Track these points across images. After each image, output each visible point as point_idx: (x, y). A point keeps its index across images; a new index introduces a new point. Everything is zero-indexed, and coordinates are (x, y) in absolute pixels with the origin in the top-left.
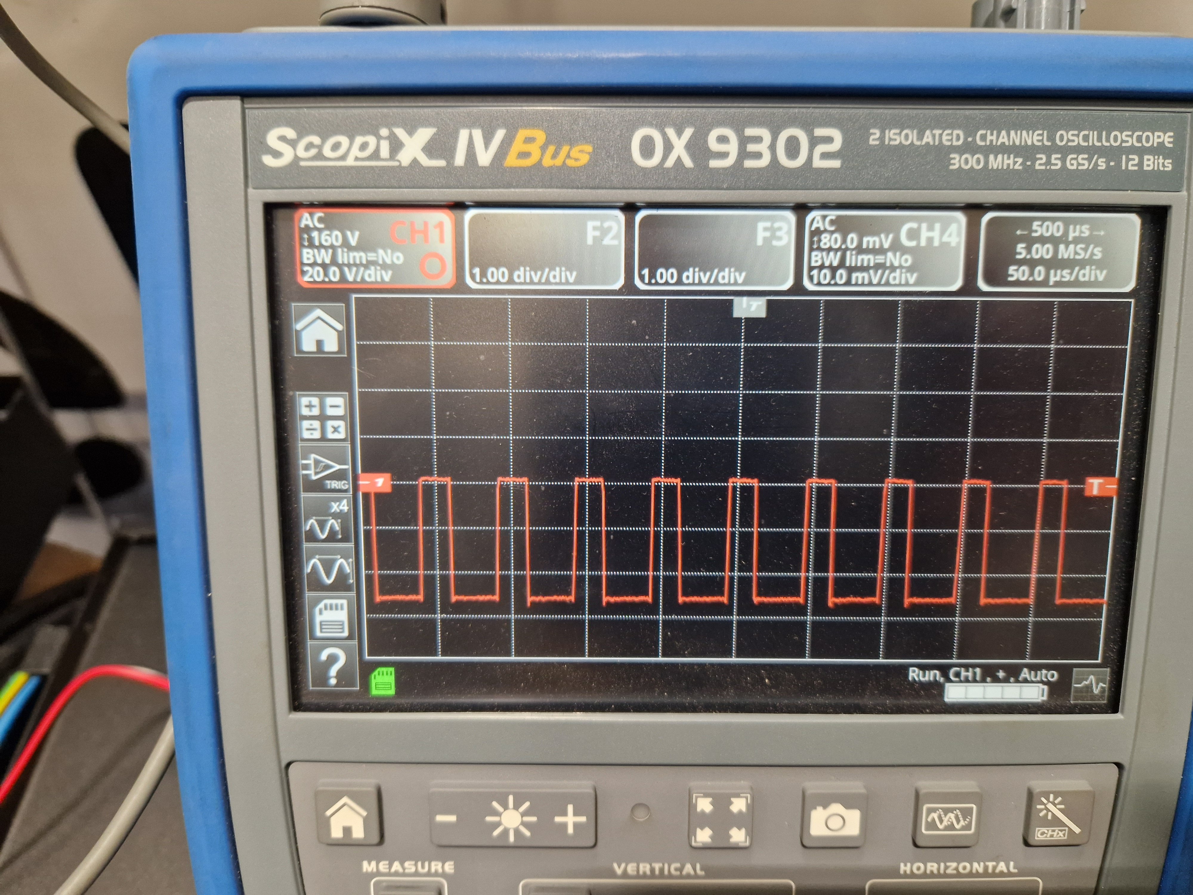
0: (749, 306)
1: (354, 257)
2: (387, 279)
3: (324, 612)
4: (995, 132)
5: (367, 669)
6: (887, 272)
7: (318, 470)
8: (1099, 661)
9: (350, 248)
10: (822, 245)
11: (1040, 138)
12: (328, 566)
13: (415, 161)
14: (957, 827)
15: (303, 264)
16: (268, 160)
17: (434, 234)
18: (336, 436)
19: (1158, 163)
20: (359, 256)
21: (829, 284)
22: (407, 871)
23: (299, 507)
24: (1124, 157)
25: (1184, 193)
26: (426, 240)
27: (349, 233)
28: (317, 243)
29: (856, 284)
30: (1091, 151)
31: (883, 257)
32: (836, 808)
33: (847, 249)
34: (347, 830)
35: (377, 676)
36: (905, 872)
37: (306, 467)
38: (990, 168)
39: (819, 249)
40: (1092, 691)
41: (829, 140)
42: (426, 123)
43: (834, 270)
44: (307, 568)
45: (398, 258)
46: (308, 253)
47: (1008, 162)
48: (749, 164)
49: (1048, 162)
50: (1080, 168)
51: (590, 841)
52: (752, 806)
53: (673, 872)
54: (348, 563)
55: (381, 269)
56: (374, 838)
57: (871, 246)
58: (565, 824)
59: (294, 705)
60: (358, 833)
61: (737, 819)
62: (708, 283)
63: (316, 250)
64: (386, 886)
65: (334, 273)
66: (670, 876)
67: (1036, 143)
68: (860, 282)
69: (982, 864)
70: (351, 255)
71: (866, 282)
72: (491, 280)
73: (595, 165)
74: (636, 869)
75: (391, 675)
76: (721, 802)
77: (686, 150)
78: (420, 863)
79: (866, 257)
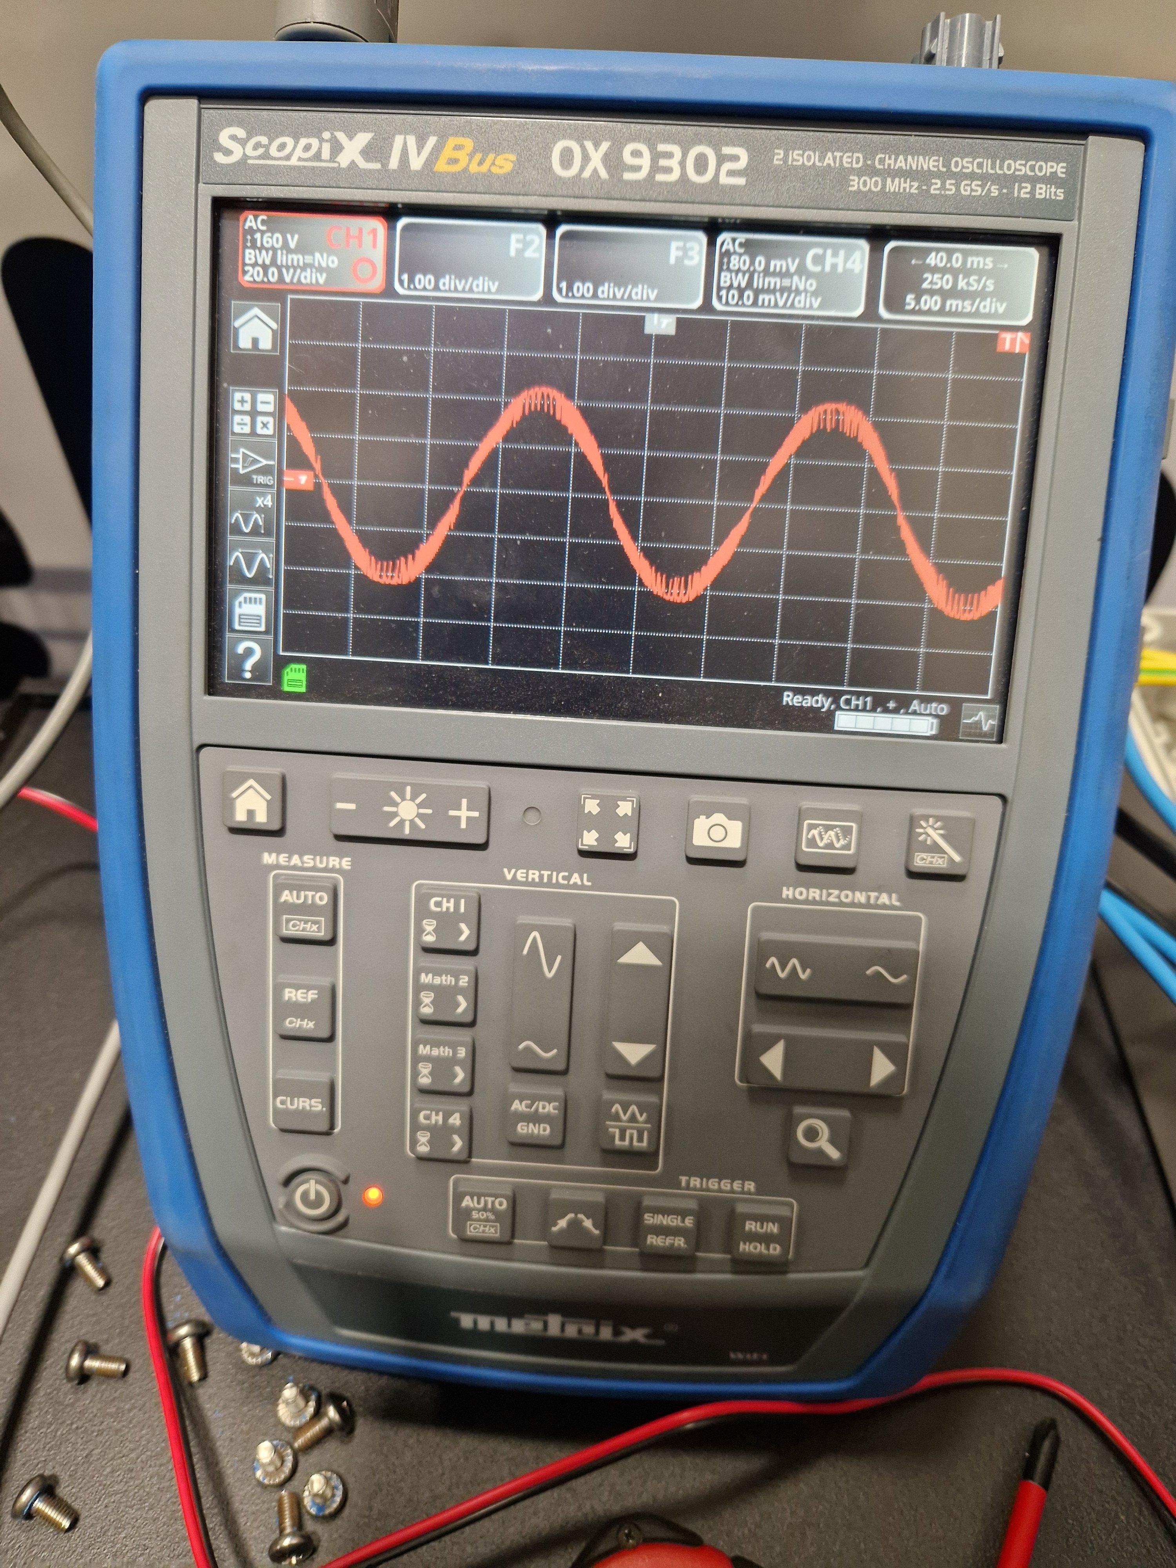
0: (660, 323)
1: (292, 259)
2: (321, 281)
3: (243, 605)
4: (893, 157)
5: (281, 663)
6: (793, 295)
7: (246, 465)
8: (988, 697)
9: (289, 251)
10: (731, 267)
11: (936, 164)
12: (250, 559)
14: (838, 845)
15: (244, 264)
16: (219, 157)
17: (367, 239)
18: (265, 432)
19: (1050, 193)
20: (297, 258)
21: (737, 305)
22: (306, 865)
23: (226, 497)
24: (1017, 185)
25: (1076, 222)
26: (360, 246)
27: (289, 236)
28: (259, 244)
29: (763, 306)
30: (984, 178)
31: (789, 281)
33: (755, 270)
34: (251, 813)
35: (289, 673)
36: (788, 896)
37: (236, 460)
38: (887, 190)
39: (728, 269)
40: (981, 728)
41: (735, 158)
42: (365, 129)
43: (741, 291)
44: (230, 560)
45: (333, 262)
47: (905, 185)
48: (660, 177)
49: (943, 187)
50: (973, 194)
51: (481, 840)
52: (638, 810)
53: (561, 881)
54: (269, 558)
55: (317, 271)
56: (276, 826)
57: (778, 269)
58: (458, 818)
59: (209, 690)
60: (261, 818)
61: (621, 824)
62: (622, 299)
63: (257, 251)
64: (285, 879)
65: (273, 274)
66: (558, 885)
67: (932, 169)
68: (766, 303)
69: (864, 893)
70: (290, 257)
71: (772, 303)
72: (418, 286)
73: (518, 173)
74: (525, 875)
75: (303, 672)
76: (608, 804)
77: (603, 163)
78: (318, 858)
79: (772, 280)
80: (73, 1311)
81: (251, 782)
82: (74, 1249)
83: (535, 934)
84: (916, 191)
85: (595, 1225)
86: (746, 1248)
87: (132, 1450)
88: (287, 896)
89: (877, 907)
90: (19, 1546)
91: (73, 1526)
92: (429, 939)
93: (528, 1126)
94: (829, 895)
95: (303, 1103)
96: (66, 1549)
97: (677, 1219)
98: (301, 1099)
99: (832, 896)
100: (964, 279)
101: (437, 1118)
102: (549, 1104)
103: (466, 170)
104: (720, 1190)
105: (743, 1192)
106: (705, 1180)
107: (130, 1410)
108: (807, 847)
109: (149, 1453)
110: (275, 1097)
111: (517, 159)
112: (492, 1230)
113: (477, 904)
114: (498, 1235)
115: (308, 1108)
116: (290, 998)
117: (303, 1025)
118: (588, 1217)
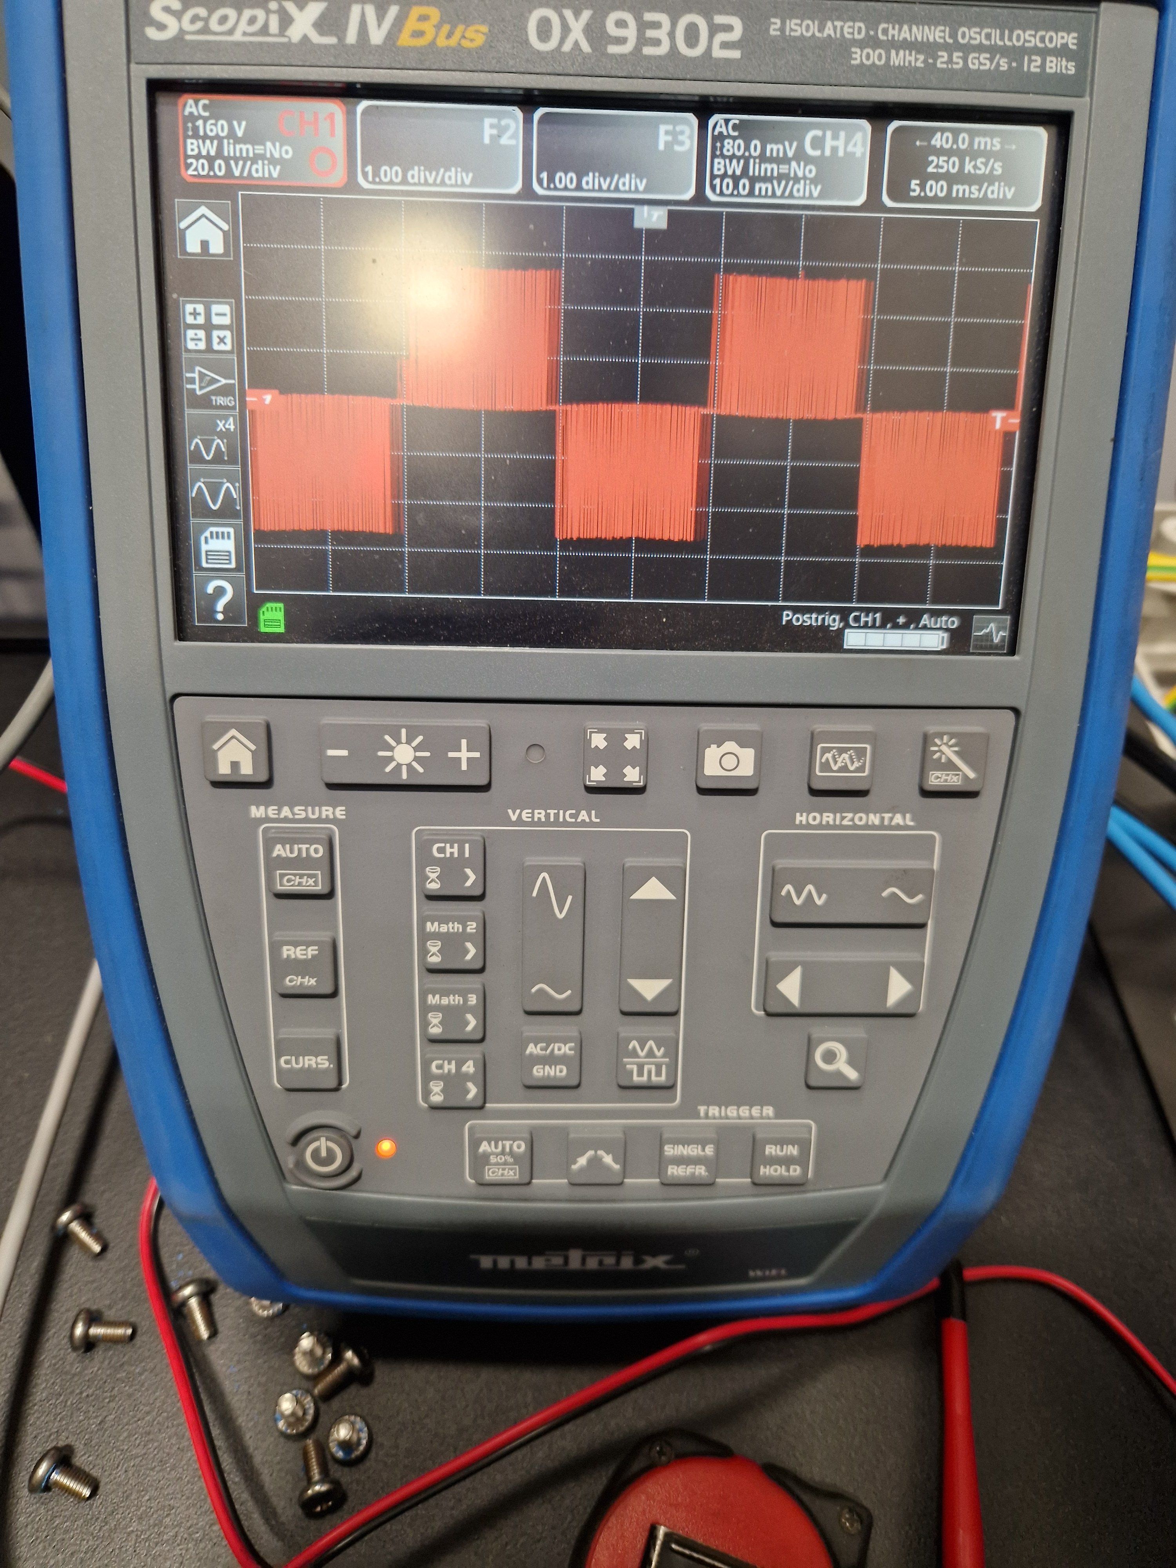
0: (650, 216)
1: (241, 150)
2: (275, 175)
3: (210, 540)
4: (897, 27)
5: (256, 603)
6: (791, 183)
7: (203, 385)
8: (999, 608)
9: (237, 140)
10: (725, 152)
11: (942, 34)
12: (214, 490)
13: (305, 38)
14: (852, 768)
15: (187, 157)
16: (152, 33)
17: (324, 126)
18: (222, 347)
19: (1061, 66)
20: (246, 149)
21: (732, 195)
22: (296, 817)
23: (184, 422)
24: (1026, 58)
25: (1088, 99)
26: (316, 133)
27: (235, 123)
28: (201, 133)
29: (760, 196)
30: (993, 50)
31: (787, 167)
32: (730, 746)
33: (750, 156)
34: (235, 765)
35: (266, 613)
36: (801, 822)
37: (192, 381)
38: (892, 63)
39: (723, 156)
40: (993, 640)
41: (729, 28)
43: (736, 179)
44: (192, 492)
45: (287, 152)
46: (192, 144)
47: (910, 58)
48: (648, 51)
49: (950, 61)
50: (982, 68)
51: (483, 781)
52: (646, 743)
53: (568, 819)
54: (235, 488)
55: (269, 163)
56: (263, 777)
57: (775, 155)
58: (459, 759)
59: (179, 635)
60: (247, 770)
61: (631, 757)
62: (608, 190)
63: (200, 141)
64: (275, 833)
65: (220, 167)
66: (565, 824)
67: (938, 39)
68: (763, 193)
69: (878, 815)
70: (238, 147)
71: (770, 193)
72: (384, 179)
73: (491, 47)
74: (530, 815)
75: (281, 611)
76: (616, 738)
77: (584, 34)
78: (310, 808)
79: (769, 167)
80: (70, 1279)
81: (233, 732)
82: (65, 1217)
83: (544, 875)
84: (922, 65)
85: (615, 1161)
86: (767, 1172)
87: (148, 1413)
88: (279, 850)
89: (890, 828)
90: (40, 1519)
91: (94, 1493)
92: (433, 886)
93: (544, 1069)
94: (843, 818)
95: (309, 1061)
96: (89, 1517)
97: (697, 1148)
98: (307, 1058)
99: (846, 819)
100: (970, 162)
101: (450, 1066)
102: (565, 1045)
103: (433, 43)
104: (739, 1117)
105: (762, 1118)
106: (723, 1108)
107: (140, 1374)
108: (821, 771)
109: (165, 1414)
110: (278, 1058)
111: (490, 31)
112: (511, 1173)
113: (482, 847)
114: (517, 1177)
115: (314, 1066)
116: (288, 956)
117: (304, 982)
118: (608, 1153)
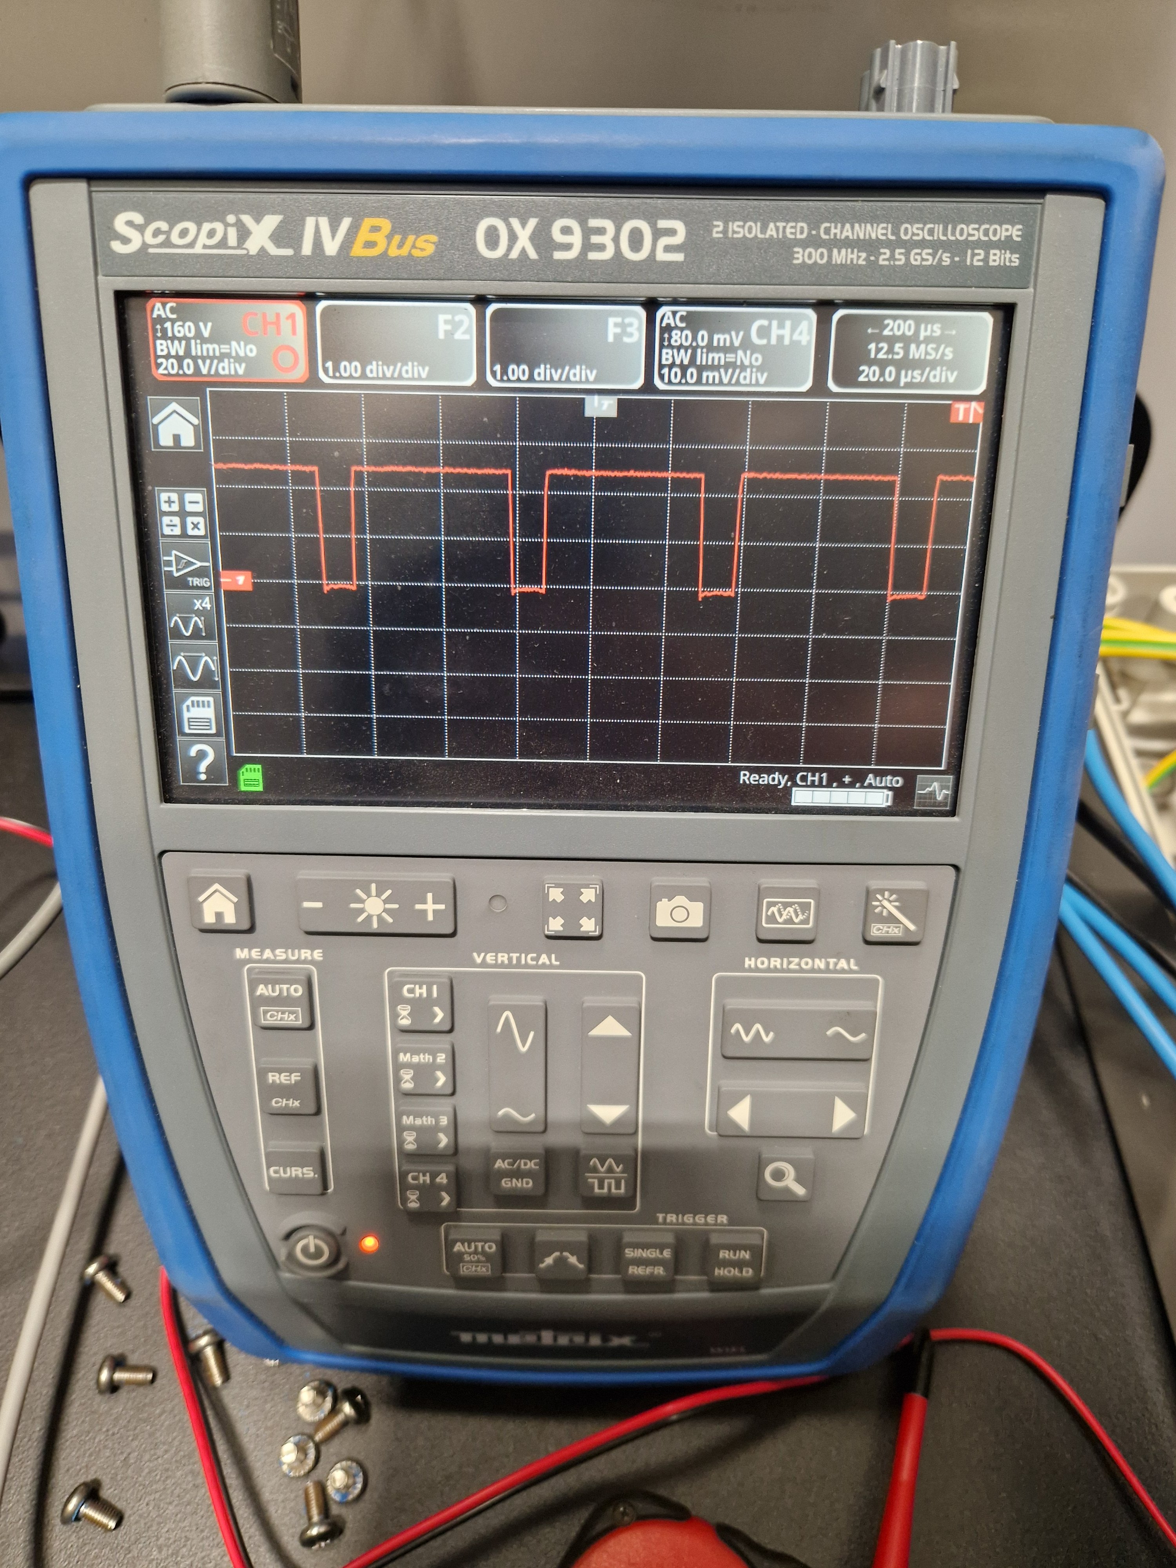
0: (601, 405)
1: (208, 350)
2: (241, 371)
3: (191, 709)
4: (839, 225)
5: (235, 765)
6: (738, 371)
7: (180, 567)
8: (942, 768)
9: (204, 341)
10: (673, 343)
11: (884, 231)
12: (193, 663)
13: (262, 249)
14: (796, 921)
15: (157, 356)
16: (117, 246)
17: (286, 325)
18: (196, 532)
19: (1005, 258)
20: (212, 348)
21: (680, 383)
22: (278, 958)
23: (163, 601)
24: (969, 252)
25: (1031, 290)
26: (279, 332)
27: (201, 324)
28: (170, 334)
29: (707, 384)
30: (936, 246)
31: (734, 356)
32: (680, 900)
33: (698, 346)
34: (219, 915)
35: (245, 773)
36: (750, 966)
37: (169, 564)
38: (834, 262)
39: (670, 346)
40: (936, 798)
41: (672, 232)
42: (272, 209)
43: (684, 368)
44: (173, 665)
45: (251, 350)
47: (852, 256)
48: (593, 256)
49: (892, 257)
50: (924, 263)
51: (449, 929)
52: (602, 896)
53: (529, 962)
54: (213, 661)
55: (235, 362)
56: (245, 925)
57: (722, 344)
58: (425, 912)
59: (164, 796)
60: (230, 919)
61: (586, 910)
62: (560, 380)
63: (169, 342)
64: (259, 973)
65: (188, 365)
66: (527, 966)
67: (881, 237)
68: (711, 381)
69: (823, 960)
70: (205, 346)
71: (717, 381)
72: (344, 374)
73: (441, 255)
74: (494, 958)
75: (259, 771)
76: (572, 892)
77: (531, 241)
78: (290, 951)
79: (716, 356)
80: (98, 1324)
81: (217, 886)
82: (92, 1269)
83: (507, 1013)
84: (864, 263)
85: (580, 1260)
86: (719, 1272)
87: (166, 1451)
88: (262, 989)
89: (835, 971)
90: (72, 1546)
91: (118, 1525)
92: (405, 1022)
93: (511, 1181)
94: (789, 963)
95: (296, 1172)
96: (115, 1545)
97: (656, 1252)
98: (293, 1169)
99: (794, 963)
100: (914, 347)
101: (425, 1178)
102: (531, 1161)
103: (385, 253)
104: (695, 1224)
105: (715, 1225)
107: (160, 1415)
108: (767, 923)
109: (182, 1453)
110: (268, 1168)
111: (439, 240)
112: (484, 1269)
113: (449, 988)
114: (490, 1272)
115: (301, 1175)
116: (274, 1081)
117: (288, 1104)
118: (572, 1255)
